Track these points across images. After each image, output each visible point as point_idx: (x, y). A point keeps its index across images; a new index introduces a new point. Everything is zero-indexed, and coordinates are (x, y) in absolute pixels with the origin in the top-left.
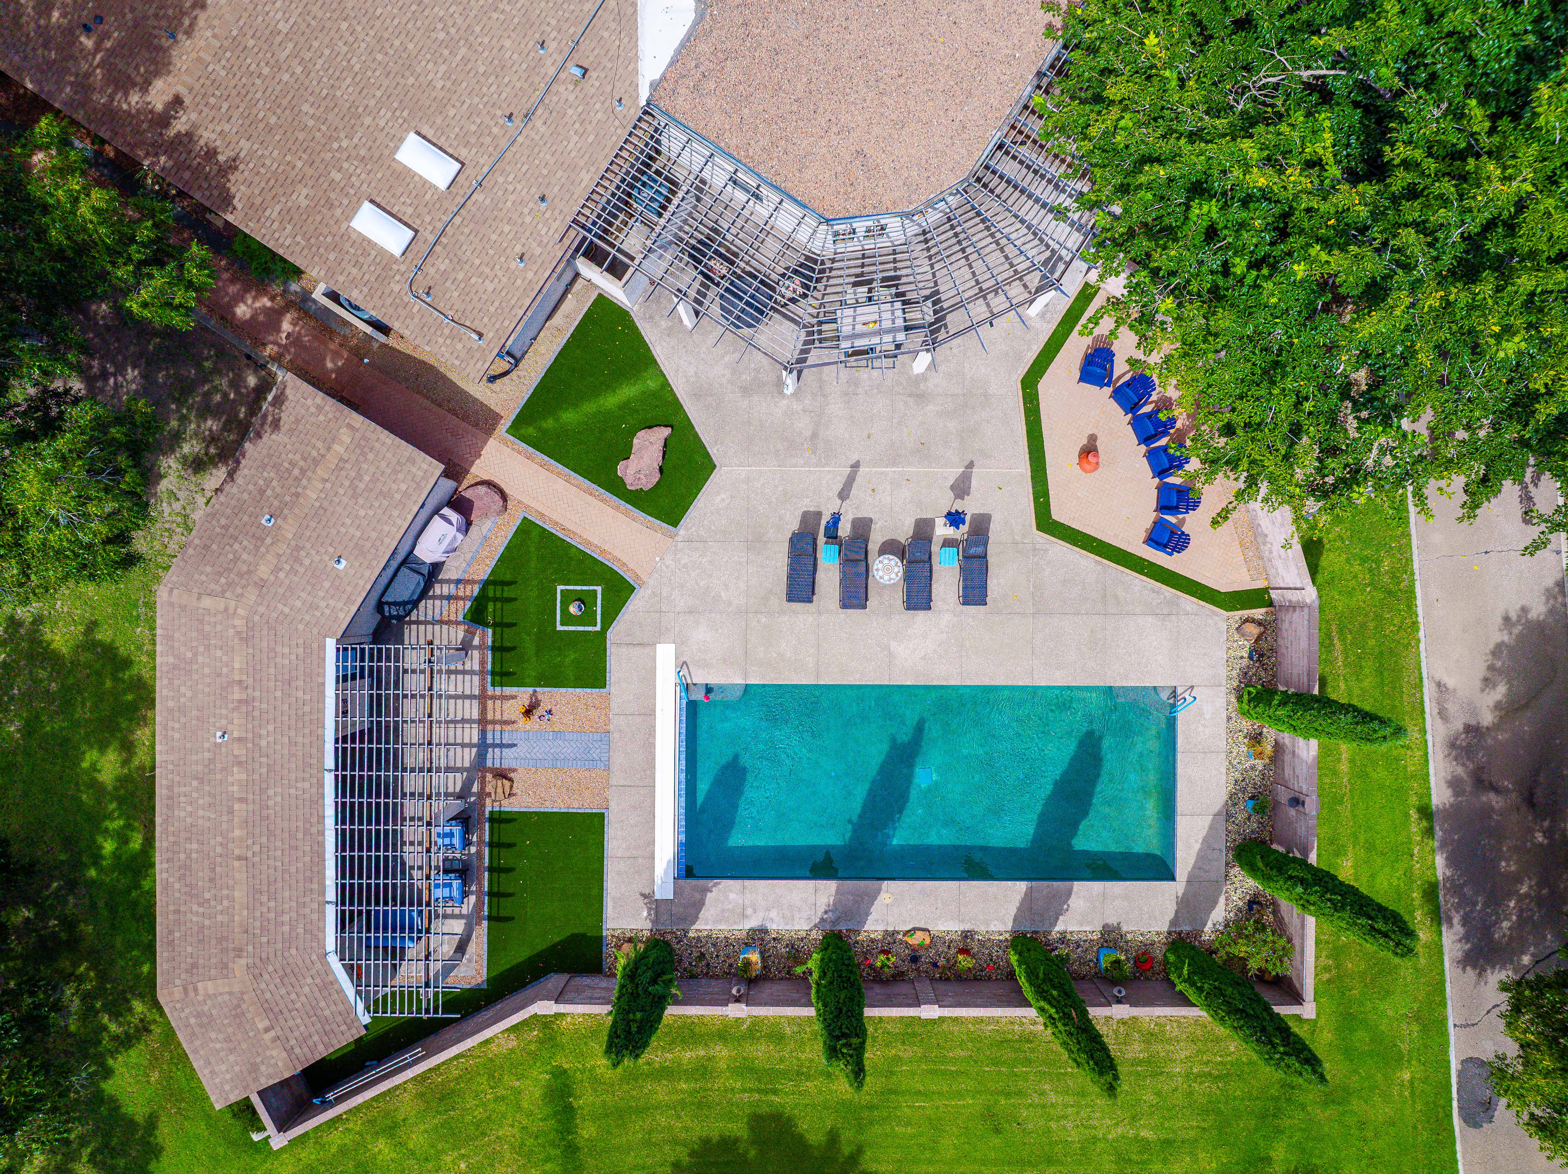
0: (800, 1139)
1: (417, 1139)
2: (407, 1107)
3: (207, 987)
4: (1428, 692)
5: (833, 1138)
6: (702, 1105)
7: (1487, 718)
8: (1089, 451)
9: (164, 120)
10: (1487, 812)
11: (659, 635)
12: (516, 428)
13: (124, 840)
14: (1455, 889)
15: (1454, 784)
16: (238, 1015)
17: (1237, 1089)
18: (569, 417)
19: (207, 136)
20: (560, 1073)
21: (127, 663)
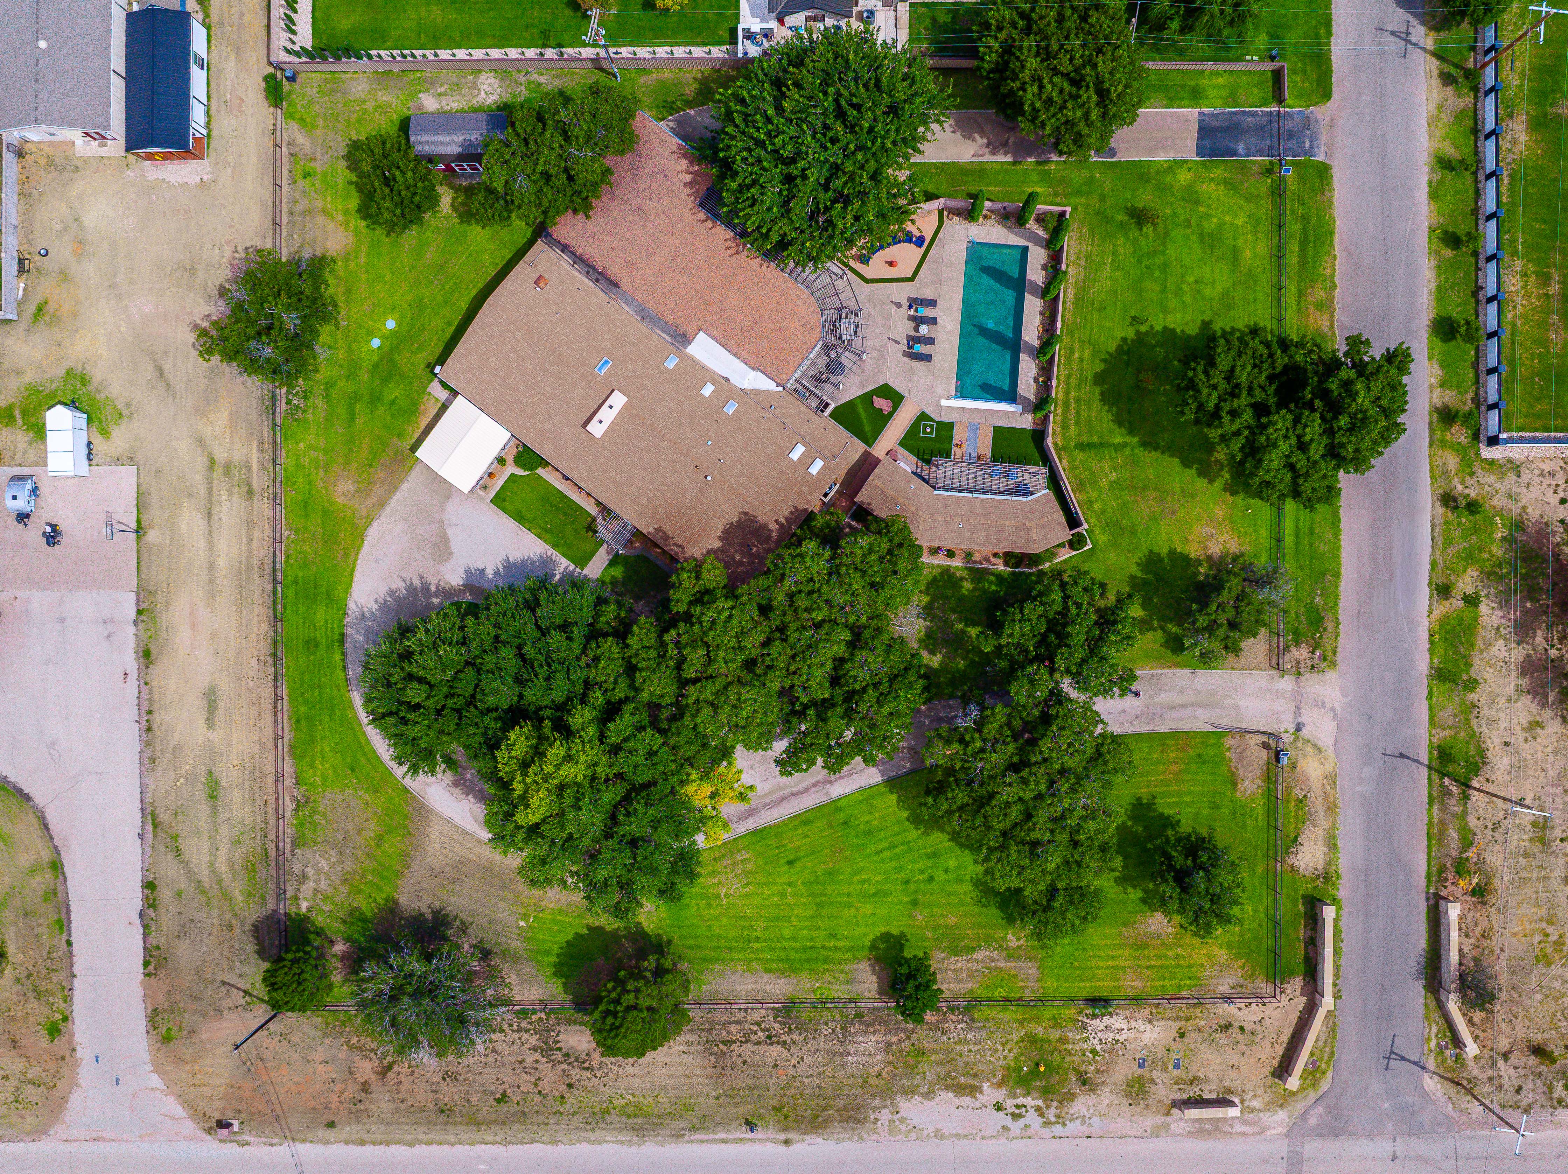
0: (1103, 371)
1: (1094, 494)
2: (1083, 497)
3: (1034, 536)
4: (975, 160)
5: (1104, 361)
6: (1089, 403)
7: (985, 141)
8: (891, 264)
9: (781, 526)
10: (1015, 143)
11: (938, 404)
12: (870, 446)
13: (991, 583)
14: (1039, 155)
15: (1006, 154)
16: (1043, 527)
17: (1098, 230)
18: (867, 428)
19: (787, 513)
20: (1076, 446)
21: (935, 577)
